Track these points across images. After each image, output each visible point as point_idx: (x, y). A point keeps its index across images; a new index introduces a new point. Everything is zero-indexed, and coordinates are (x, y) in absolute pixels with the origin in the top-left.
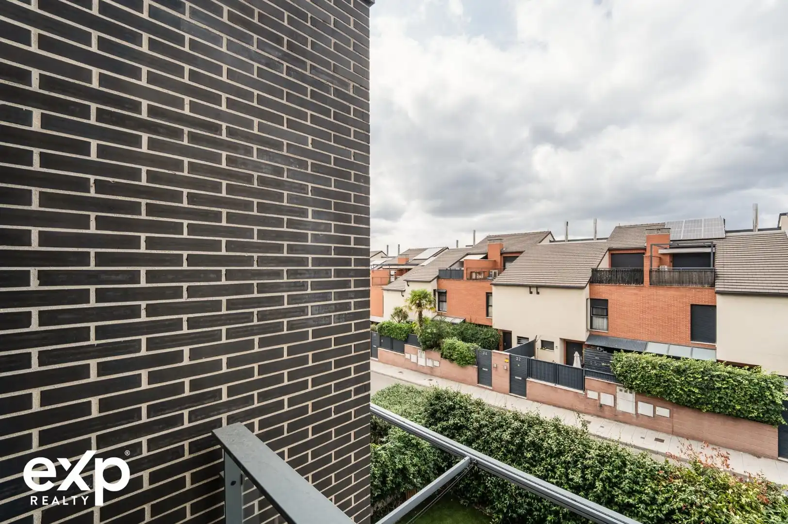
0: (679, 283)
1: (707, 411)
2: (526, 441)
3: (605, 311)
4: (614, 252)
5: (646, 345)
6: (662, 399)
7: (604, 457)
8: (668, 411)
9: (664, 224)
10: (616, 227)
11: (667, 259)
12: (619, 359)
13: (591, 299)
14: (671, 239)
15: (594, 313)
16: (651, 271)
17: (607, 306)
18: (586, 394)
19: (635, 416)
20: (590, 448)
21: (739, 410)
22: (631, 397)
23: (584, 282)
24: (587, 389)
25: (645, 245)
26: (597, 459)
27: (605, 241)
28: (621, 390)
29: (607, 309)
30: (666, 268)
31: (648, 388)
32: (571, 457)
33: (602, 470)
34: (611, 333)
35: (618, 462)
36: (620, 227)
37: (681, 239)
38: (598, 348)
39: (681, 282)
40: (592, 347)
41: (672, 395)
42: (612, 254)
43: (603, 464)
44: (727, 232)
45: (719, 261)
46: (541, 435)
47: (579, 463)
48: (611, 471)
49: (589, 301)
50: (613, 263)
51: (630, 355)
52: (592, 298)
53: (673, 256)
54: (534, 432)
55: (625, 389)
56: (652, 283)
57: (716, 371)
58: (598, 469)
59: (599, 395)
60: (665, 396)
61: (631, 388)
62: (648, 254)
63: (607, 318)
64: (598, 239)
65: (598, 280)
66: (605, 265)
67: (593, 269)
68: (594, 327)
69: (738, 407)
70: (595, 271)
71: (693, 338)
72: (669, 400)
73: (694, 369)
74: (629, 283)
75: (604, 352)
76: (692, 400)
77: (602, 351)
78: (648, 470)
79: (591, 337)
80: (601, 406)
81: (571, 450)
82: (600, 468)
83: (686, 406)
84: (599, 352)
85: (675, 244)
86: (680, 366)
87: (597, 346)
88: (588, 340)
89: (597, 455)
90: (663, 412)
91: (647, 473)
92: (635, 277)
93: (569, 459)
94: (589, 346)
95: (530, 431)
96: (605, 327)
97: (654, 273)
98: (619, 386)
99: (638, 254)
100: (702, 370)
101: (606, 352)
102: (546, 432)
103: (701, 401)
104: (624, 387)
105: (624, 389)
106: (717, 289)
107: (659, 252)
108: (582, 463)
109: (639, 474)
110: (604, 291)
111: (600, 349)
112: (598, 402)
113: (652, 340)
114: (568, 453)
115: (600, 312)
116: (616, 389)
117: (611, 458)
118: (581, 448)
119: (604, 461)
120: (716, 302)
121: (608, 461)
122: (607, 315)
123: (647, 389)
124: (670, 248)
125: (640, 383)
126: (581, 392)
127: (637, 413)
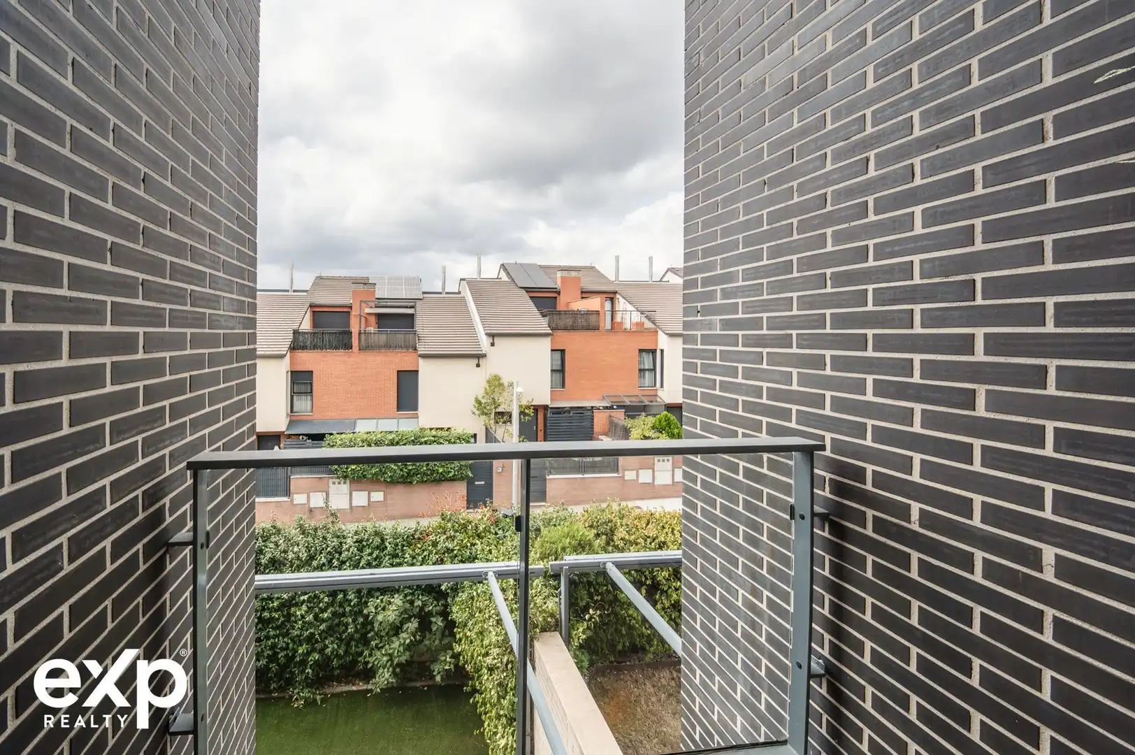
0: (387, 347)
1: (417, 482)
2: (263, 561)
3: (309, 387)
4: (317, 310)
5: (355, 423)
6: (378, 481)
7: (362, 541)
8: (382, 493)
9: (368, 278)
10: (317, 277)
11: (373, 320)
12: (331, 444)
13: (291, 371)
14: (376, 297)
15: (295, 391)
16: (360, 334)
17: (312, 380)
18: (292, 500)
19: (349, 511)
20: (344, 537)
21: (441, 473)
22: (345, 487)
23: (284, 348)
24: (293, 494)
25: (351, 302)
26: (355, 547)
27: (305, 294)
28: (334, 483)
29: (311, 384)
30: (372, 329)
31: (364, 471)
32: (325, 557)
33: (362, 557)
34: (316, 415)
35: (377, 540)
36: (321, 278)
37: (386, 297)
38: (301, 437)
39: (388, 346)
40: (293, 437)
41: (387, 473)
42: (313, 312)
43: (361, 550)
44: (424, 293)
45: (419, 322)
46: (282, 547)
47: (334, 560)
48: (370, 554)
49: (289, 373)
50: (315, 324)
51: (343, 436)
52: (293, 370)
53: (379, 316)
54: (272, 545)
55: (339, 480)
56: (361, 348)
57: (424, 437)
58: (357, 557)
59: (308, 497)
60: (379, 477)
61: (345, 477)
62: (354, 312)
63: (312, 396)
64: (295, 291)
65: (300, 346)
66: (306, 326)
67: (294, 330)
68: (295, 409)
69: (441, 470)
70: (296, 332)
71: (399, 408)
72: (385, 480)
73: (406, 439)
74: (336, 348)
75: (308, 441)
76: (405, 474)
77: (306, 440)
78: (405, 538)
79: (291, 423)
80: (311, 510)
81: (323, 550)
82: (359, 555)
83: (398, 482)
84: (302, 443)
85: (380, 302)
86: (393, 439)
87: (300, 435)
88: (287, 429)
89: (355, 542)
90: (378, 496)
91: (404, 541)
92: (343, 341)
93: (323, 560)
94: (289, 436)
95: (266, 547)
96: (309, 408)
97: (363, 336)
98: (332, 478)
99: (344, 313)
100: (413, 438)
101: (310, 441)
102: (287, 539)
103: (412, 473)
104: (339, 478)
105: (337, 480)
106: (420, 352)
107: (366, 312)
108: (338, 559)
109: (398, 545)
110: (308, 360)
111: (303, 438)
112: (307, 506)
113: (359, 417)
114: (321, 553)
115: (303, 388)
116: (328, 484)
117: (368, 540)
118: (336, 542)
119: (363, 545)
120: (418, 367)
121: (367, 545)
122: (311, 392)
123: (362, 473)
124: (376, 307)
125: (356, 468)
126: (285, 499)
127: (351, 507)
